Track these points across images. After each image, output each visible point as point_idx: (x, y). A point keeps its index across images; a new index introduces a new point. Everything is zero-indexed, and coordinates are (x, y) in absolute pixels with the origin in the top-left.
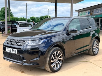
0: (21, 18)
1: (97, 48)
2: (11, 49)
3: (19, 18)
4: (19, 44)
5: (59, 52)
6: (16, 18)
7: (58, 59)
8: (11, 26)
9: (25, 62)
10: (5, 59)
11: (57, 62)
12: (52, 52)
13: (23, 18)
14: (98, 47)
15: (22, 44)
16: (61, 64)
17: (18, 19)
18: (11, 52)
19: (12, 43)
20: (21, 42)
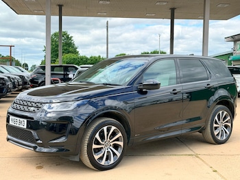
0: (95, 58)
1: (226, 126)
2: (18, 119)
3: (89, 57)
4: (32, 109)
5: (113, 128)
6: (82, 58)
7: (112, 144)
8: (62, 77)
9: (41, 145)
10: (8, 140)
11: (109, 150)
12: (96, 128)
13: (100, 56)
14: (230, 125)
15: (36, 109)
16: (118, 154)
17: (87, 59)
18: (18, 125)
19: (25, 107)
20: (35, 105)
